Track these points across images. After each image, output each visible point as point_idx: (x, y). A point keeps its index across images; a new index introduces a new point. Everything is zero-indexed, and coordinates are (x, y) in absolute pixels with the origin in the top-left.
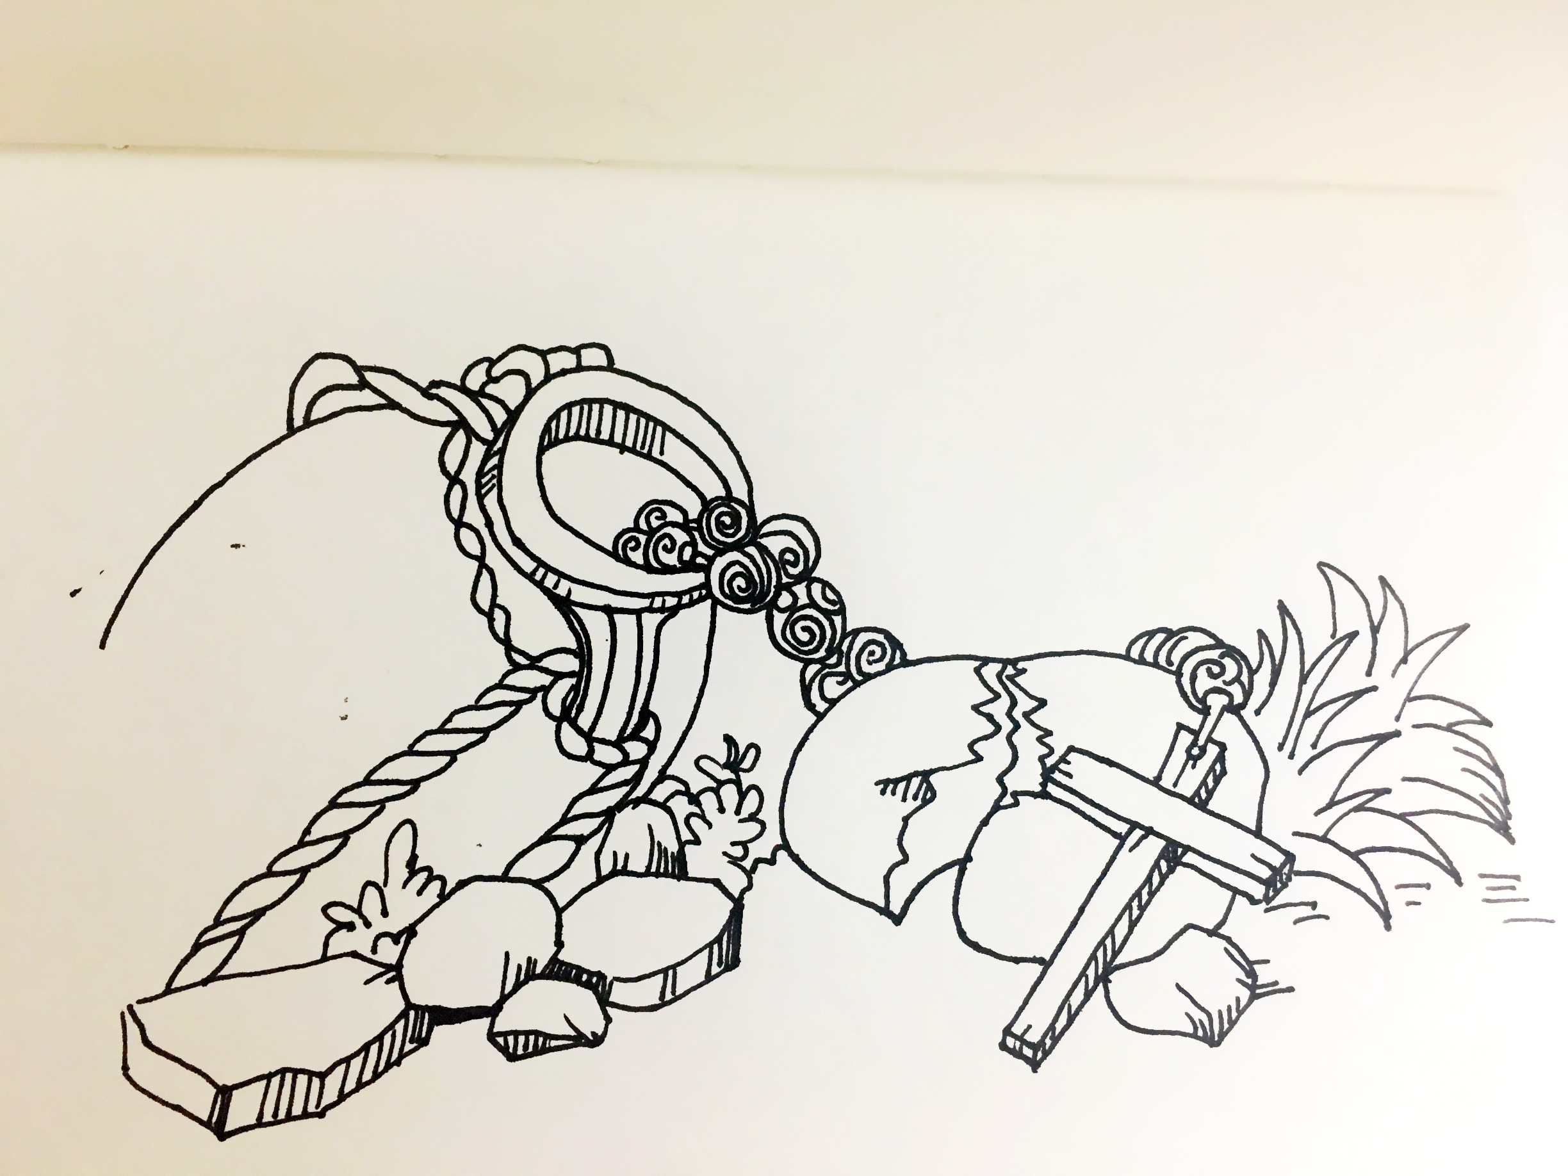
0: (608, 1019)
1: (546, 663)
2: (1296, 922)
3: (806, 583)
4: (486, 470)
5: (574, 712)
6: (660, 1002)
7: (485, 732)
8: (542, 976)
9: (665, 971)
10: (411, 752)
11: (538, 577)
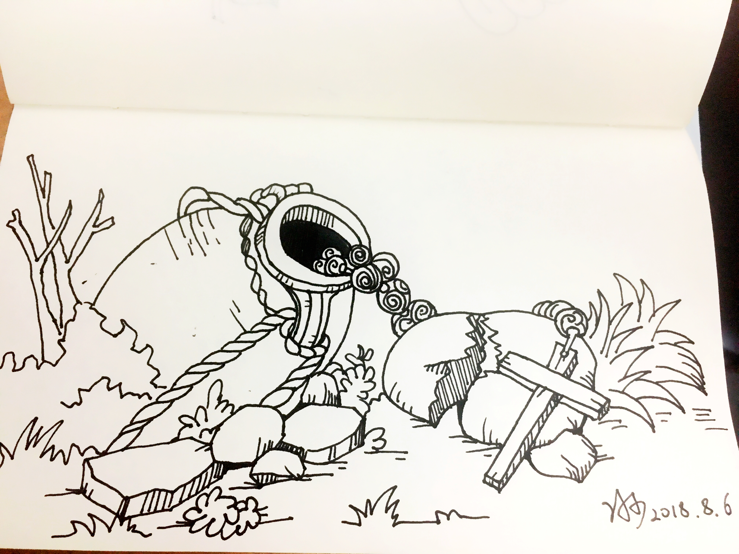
0: (305, 468)
1: (281, 314)
2: (613, 429)
3: (393, 281)
4: (259, 234)
5: (293, 334)
6: (328, 461)
7: (254, 343)
8: (276, 449)
9: (331, 447)
10: (222, 350)
11: (279, 278)
